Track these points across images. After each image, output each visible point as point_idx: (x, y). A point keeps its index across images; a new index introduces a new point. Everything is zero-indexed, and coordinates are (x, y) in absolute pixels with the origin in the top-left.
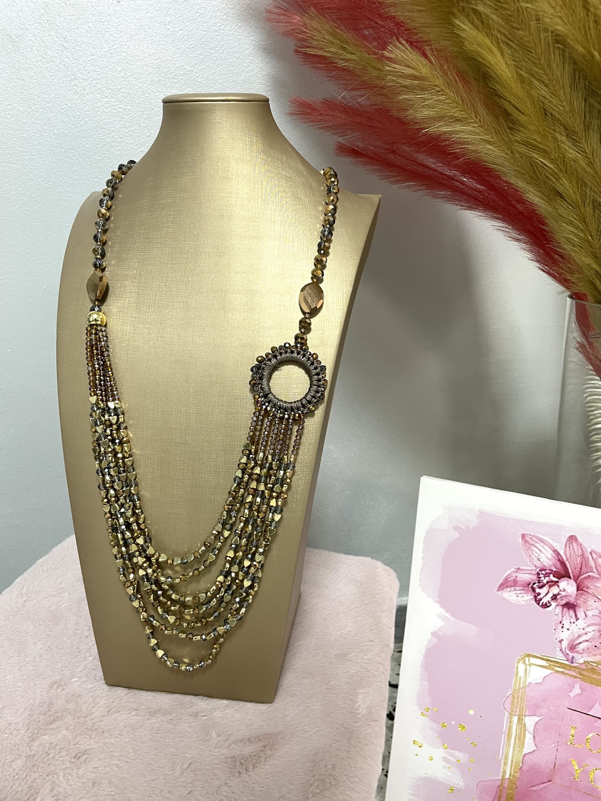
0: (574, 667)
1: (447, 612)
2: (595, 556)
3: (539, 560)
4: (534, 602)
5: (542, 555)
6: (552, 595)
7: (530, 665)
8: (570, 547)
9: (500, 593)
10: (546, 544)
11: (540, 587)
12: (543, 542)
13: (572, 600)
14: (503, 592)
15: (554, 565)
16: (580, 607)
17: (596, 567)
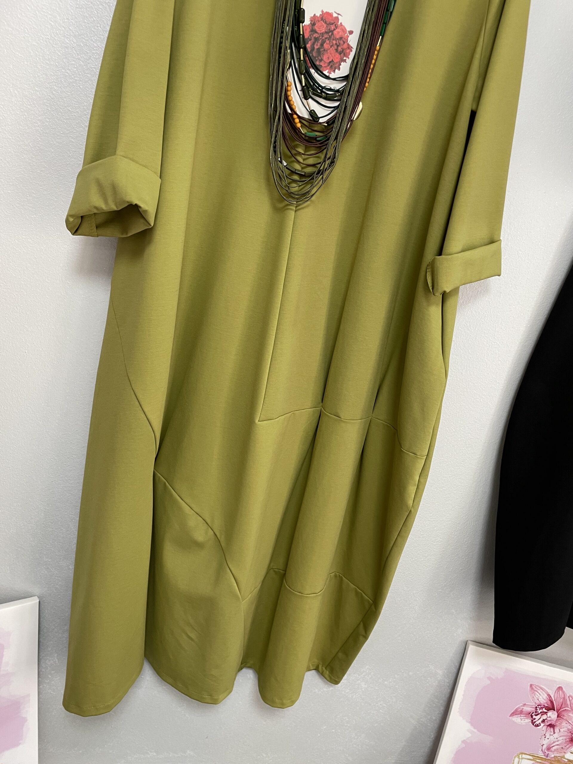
0: (548, 759)
1: (475, 728)
2: (571, 698)
3: (538, 699)
4: (531, 723)
5: (541, 697)
6: (542, 719)
7: (522, 759)
8: (557, 693)
9: (511, 718)
10: (544, 691)
11: (536, 715)
12: (542, 690)
13: (553, 723)
14: (514, 717)
15: (546, 702)
16: (557, 726)
17: (570, 705)
